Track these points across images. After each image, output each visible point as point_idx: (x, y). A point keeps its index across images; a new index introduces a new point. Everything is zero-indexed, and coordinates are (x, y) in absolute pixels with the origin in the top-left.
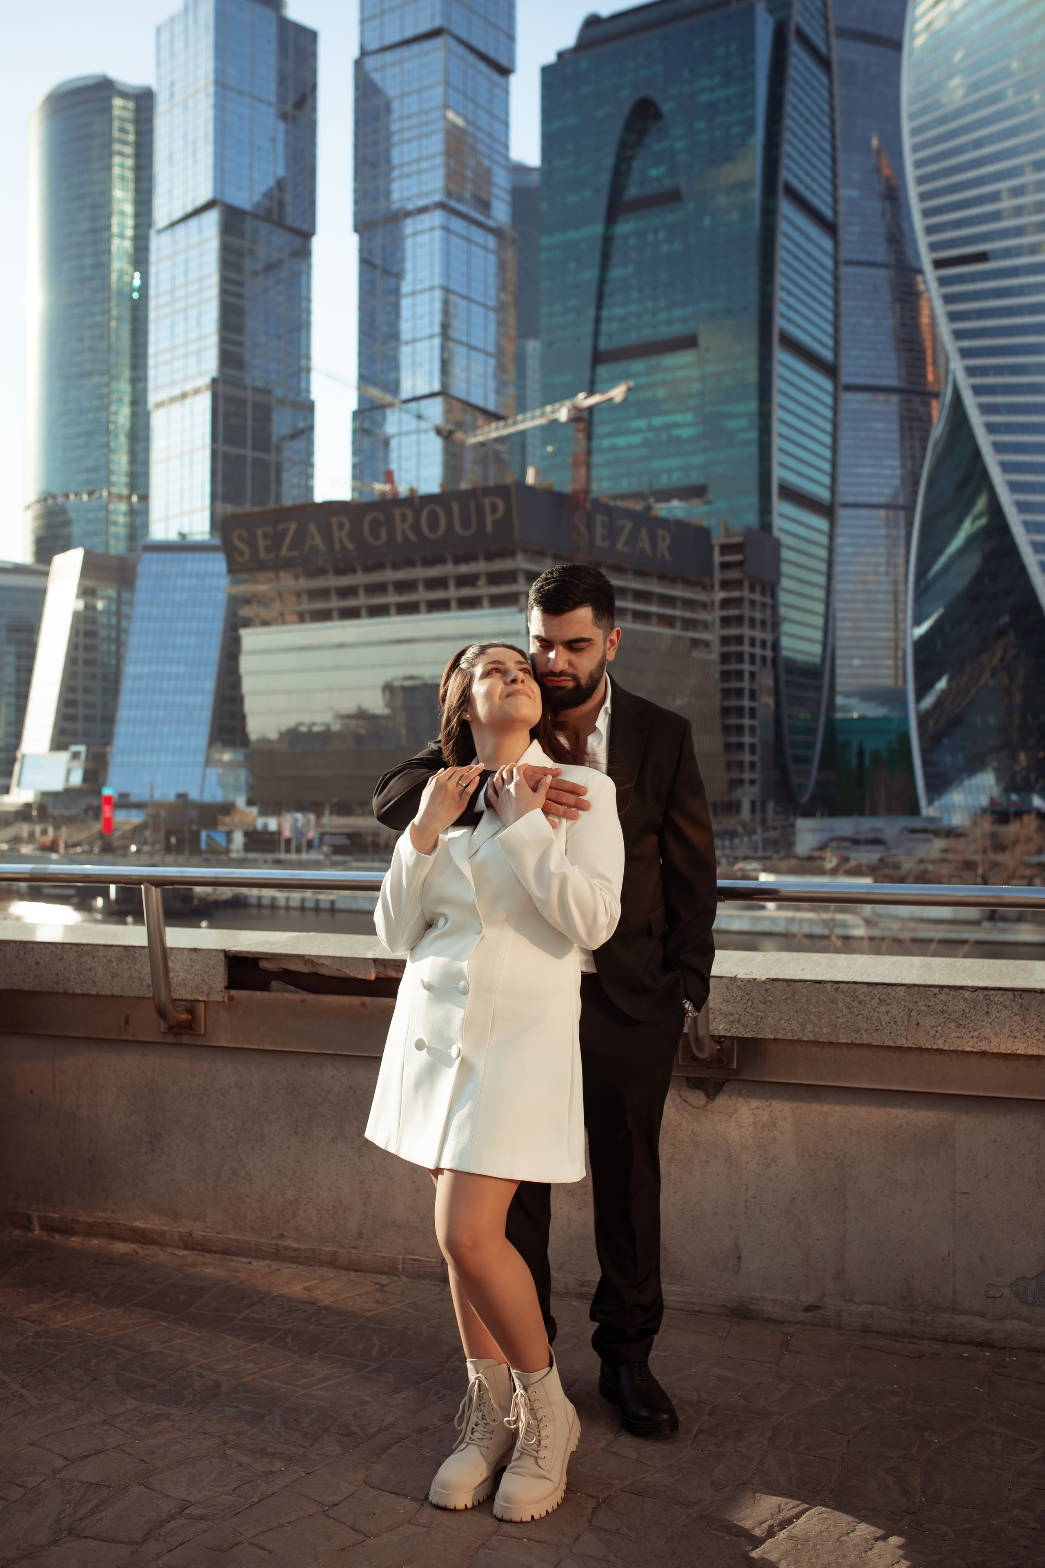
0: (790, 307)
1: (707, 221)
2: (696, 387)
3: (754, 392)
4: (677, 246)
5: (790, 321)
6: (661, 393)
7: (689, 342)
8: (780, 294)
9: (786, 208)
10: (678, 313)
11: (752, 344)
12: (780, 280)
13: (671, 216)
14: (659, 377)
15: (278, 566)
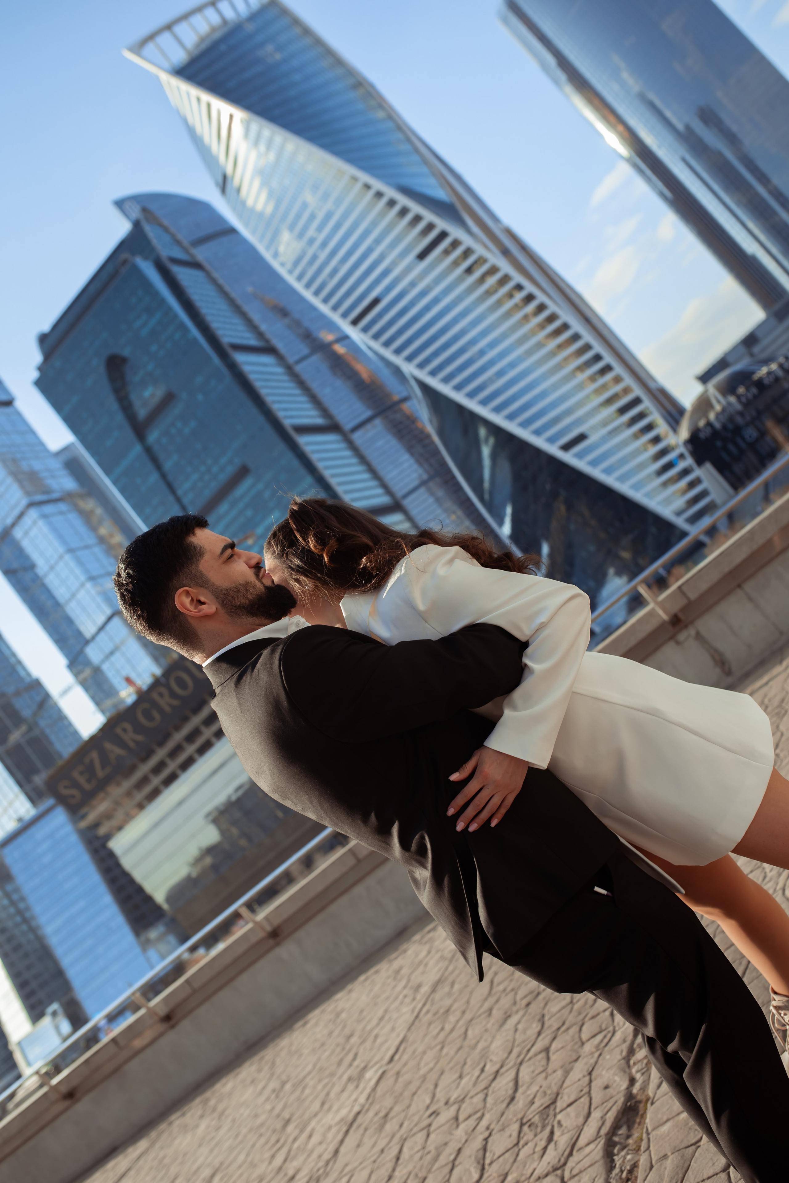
0: (285, 410)
1: (200, 397)
2: (267, 494)
3: (302, 471)
4: (193, 424)
5: (292, 417)
6: (249, 513)
7: (243, 472)
8: (275, 407)
9: (240, 358)
10: (223, 461)
11: (281, 446)
12: (269, 399)
13: (177, 409)
14: (241, 505)
15: (102, 786)
